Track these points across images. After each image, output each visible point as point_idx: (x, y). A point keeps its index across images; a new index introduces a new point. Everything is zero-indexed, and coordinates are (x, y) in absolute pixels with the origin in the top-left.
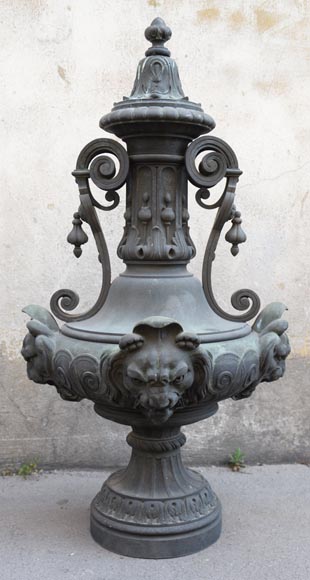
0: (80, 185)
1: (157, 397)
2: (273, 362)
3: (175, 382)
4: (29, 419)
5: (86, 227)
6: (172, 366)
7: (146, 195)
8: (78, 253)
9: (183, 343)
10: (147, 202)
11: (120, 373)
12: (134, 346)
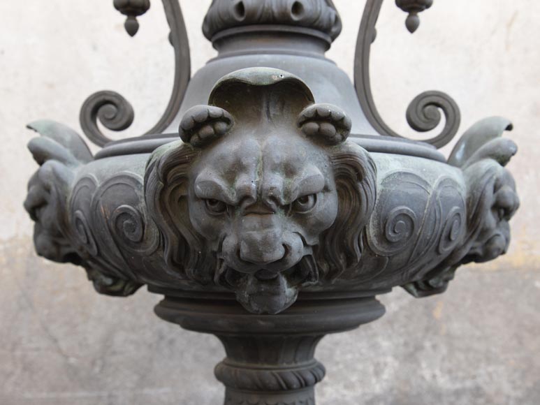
1: (257, 236)
4: (72, 360)
6: (289, 170)
8: (132, 30)
9: (314, 126)
11: (183, 199)
12: (208, 130)
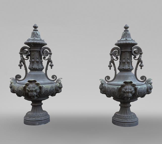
0: (111, 56)
1: (128, 95)
2: (149, 90)
3: (131, 93)
5: (112, 64)
6: (131, 89)
7: (124, 58)
8: (110, 69)
9: (133, 85)
10: (124, 59)
11: (121, 91)
12: (123, 86)
